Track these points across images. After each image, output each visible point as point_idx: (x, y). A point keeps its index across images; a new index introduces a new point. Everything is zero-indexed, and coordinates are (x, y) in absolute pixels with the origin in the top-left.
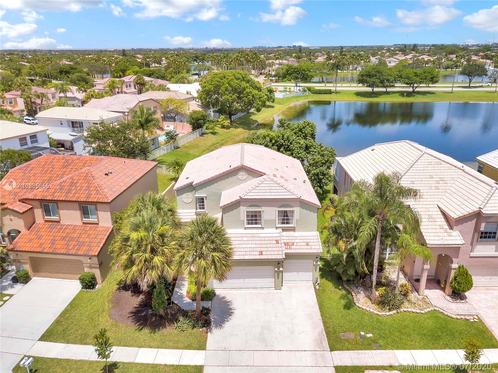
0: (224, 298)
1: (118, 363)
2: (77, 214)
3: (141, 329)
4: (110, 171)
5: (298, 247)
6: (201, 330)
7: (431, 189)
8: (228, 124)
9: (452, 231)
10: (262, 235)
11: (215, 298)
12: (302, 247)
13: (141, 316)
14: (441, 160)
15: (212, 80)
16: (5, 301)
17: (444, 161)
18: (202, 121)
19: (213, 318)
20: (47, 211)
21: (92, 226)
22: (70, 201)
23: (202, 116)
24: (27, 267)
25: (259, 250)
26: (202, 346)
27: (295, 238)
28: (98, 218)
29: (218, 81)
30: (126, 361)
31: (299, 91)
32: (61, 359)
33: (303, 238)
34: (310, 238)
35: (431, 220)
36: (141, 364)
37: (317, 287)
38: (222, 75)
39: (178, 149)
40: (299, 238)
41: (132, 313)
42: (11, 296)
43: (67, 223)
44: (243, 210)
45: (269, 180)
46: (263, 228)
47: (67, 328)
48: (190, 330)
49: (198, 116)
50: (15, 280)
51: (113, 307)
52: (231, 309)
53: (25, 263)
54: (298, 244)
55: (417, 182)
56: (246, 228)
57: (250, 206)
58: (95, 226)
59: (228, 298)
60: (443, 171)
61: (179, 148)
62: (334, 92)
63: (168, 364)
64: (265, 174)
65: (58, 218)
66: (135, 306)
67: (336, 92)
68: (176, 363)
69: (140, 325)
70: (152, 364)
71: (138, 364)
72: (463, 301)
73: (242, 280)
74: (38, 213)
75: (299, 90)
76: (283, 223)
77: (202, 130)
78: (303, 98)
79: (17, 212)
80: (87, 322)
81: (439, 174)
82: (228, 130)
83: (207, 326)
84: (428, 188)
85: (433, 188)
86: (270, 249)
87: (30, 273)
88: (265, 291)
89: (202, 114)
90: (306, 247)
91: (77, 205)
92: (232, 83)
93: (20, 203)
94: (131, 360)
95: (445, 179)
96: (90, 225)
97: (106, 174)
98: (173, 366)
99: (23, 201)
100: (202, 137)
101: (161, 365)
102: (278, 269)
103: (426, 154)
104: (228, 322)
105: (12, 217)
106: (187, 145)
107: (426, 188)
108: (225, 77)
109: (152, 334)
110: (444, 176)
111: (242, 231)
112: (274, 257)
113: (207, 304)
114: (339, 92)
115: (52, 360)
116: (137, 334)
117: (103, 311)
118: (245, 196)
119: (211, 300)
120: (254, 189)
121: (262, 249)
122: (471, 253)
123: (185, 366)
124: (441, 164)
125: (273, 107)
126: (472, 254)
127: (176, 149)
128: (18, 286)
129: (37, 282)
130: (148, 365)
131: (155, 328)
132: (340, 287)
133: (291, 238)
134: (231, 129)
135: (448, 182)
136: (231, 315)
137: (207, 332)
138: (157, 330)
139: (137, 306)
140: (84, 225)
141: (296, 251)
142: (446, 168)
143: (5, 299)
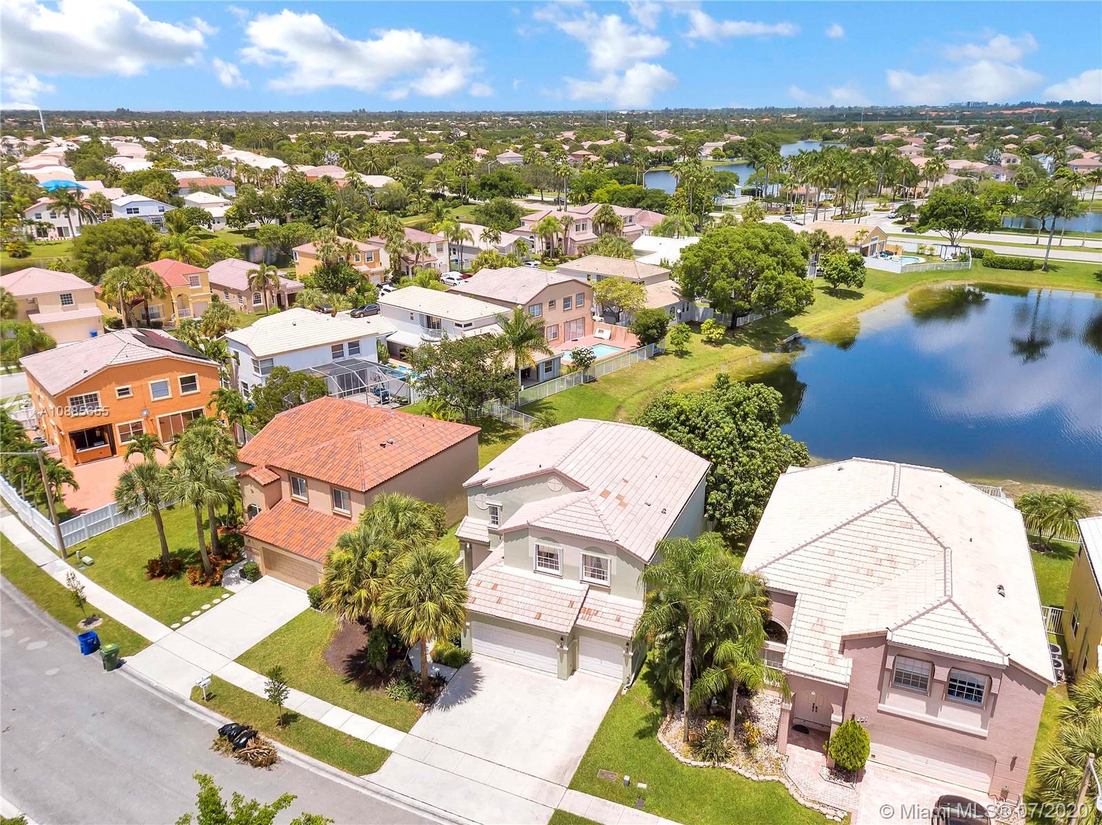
0: (478, 669)
1: (300, 715)
2: (328, 498)
3: (348, 682)
4: (391, 440)
5: (601, 620)
6: (417, 705)
7: (858, 572)
8: (717, 336)
9: (841, 656)
10: (554, 588)
11: (466, 666)
12: (608, 622)
13: (359, 665)
14: (916, 520)
15: (700, 248)
16: (223, 600)
17: (919, 523)
18: (655, 331)
19: (444, 694)
20: (296, 488)
21: (343, 519)
22: (319, 480)
23: (659, 320)
24: (259, 560)
25: (538, 610)
26: (405, 728)
27: (604, 604)
28: (351, 512)
29: (710, 251)
30: (309, 717)
31: (951, 258)
32: (245, 691)
33: (616, 607)
34: (627, 609)
35: (819, 628)
36: (324, 725)
37: (624, 692)
38: (721, 238)
39: (593, 385)
40: (610, 606)
41: (351, 656)
42: (232, 594)
43: (315, 509)
44: (532, 542)
45: (585, 500)
46: (560, 577)
47: (270, 655)
48: (404, 702)
49: (649, 321)
50: (243, 574)
51: (334, 643)
52: (475, 688)
53: (258, 555)
54: (605, 615)
55: (840, 554)
56: (536, 571)
57: (544, 538)
58: (347, 520)
59: (482, 672)
60: (905, 542)
61: (595, 381)
62: (1039, 267)
63: (353, 735)
64: (588, 489)
65: (306, 499)
66: (360, 648)
67: (1047, 267)
68: (362, 738)
69: (349, 675)
70: (335, 730)
71: (321, 724)
72: (848, 784)
73: (512, 649)
74: (286, 486)
75: (954, 256)
76: (593, 576)
77: (655, 347)
78: (953, 275)
79: (258, 483)
80: (293, 654)
81: (893, 546)
82: (717, 349)
83: (428, 702)
84: (852, 569)
85: (861, 571)
86: (555, 613)
87: (262, 569)
88: (542, 676)
89: (656, 318)
90: (613, 623)
91: (328, 488)
92: (737, 257)
93: (266, 470)
94: (315, 718)
95: (897, 559)
96: (340, 518)
97: (381, 445)
98: (357, 739)
99: (271, 468)
100: (651, 362)
101: (345, 734)
102: (562, 647)
103: (895, 502)
104: (460, 706)
105: (253, 488)
106: (613, 376)
107: (849, 568)
108: (727, 242)
109: (357, 693)
110: (900, 553)
111: (529, 574)
112: (554, 627)
113: (448, 673)
114: (1054, 268)
115: (237, 688)
116: (341, 687)
117: (319, 645)
118: (535, 521)
119: (459, 667)
120: (555, 512)
121: (543, 611)
122: (879, 705)
123: (371, 744)
124: (911, 528)
125: (859, 296)
126: (881, 707)
127: (589, 382)
128: (245, 583)
129: (268, 581)
130: (330, 728)
131: (364, 686)
132: (659, 702)
133: (599, 603)
134: (726, 346)
135: (900, 565)
136: (470, 697)
137: (424, 711)
138: (365, 689)
139: (362, 649)
140: (335, 517)
141: (595, 626)
142: (916, 538)
143: (224, 596)
